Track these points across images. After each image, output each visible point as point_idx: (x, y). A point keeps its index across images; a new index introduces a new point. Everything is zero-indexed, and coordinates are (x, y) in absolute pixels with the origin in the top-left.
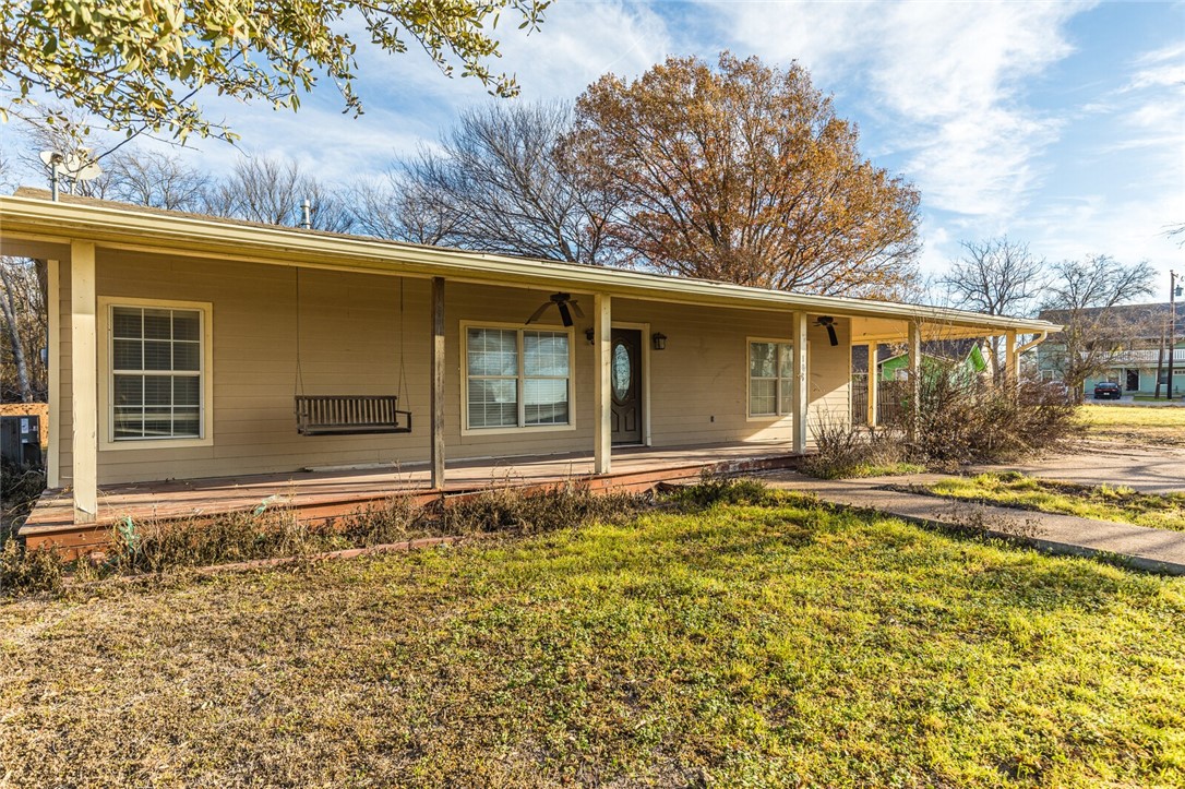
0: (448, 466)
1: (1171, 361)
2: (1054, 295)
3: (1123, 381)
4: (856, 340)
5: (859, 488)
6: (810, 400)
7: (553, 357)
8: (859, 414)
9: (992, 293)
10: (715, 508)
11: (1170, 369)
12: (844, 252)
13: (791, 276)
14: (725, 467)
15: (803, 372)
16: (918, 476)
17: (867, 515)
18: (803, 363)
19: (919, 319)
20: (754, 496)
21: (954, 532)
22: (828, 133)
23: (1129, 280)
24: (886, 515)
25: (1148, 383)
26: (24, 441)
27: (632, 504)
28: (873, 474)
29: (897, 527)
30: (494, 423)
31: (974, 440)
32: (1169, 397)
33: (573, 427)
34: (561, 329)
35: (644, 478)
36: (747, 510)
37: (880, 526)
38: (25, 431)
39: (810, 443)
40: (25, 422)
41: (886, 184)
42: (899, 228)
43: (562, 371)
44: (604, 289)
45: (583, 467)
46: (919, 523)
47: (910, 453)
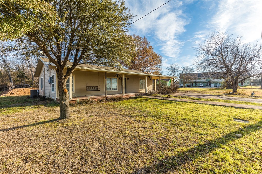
0: (107, 95)
1: (197, 81)
2: (181, 72)
3: (191, 84)
4: (153, 79)
5: (153, 96)
6: (147, 87)
7: (115, 81)
8: (154, 89)
9: (173, 71)
10: (137, 99)
11: (197, 83)
12: (152, 65)
13: (144, 68)
14: (137, 95)
15: (147, 83)
16: (160, 95)
17: (153, 99)
18: (147, 82)
19: (160, 77)
20: (141, 97)
21: (161, 100)
22: (149, 48)
23: (191, 70)
24: (155, 98)
25: (194, 85)
26: (38, 93)
27: (128, 98)
28: (154, 95)
29: (156, 99)
30: (108, 90)
31: (167, 91)
32: (197, 87)
33: (118, 90)
34: (117, 77)
35: (128, 96)
36: (141, 99)
37: (154, 99)
38: (38, 92)
39: (147, 92)
40: (38, 90)
41: (158, 55)
42: (159, 62)
43: (116, 83)
44: (124, 74)
45: (122, 95)
46: (158, 99)
47: (159, 93)
